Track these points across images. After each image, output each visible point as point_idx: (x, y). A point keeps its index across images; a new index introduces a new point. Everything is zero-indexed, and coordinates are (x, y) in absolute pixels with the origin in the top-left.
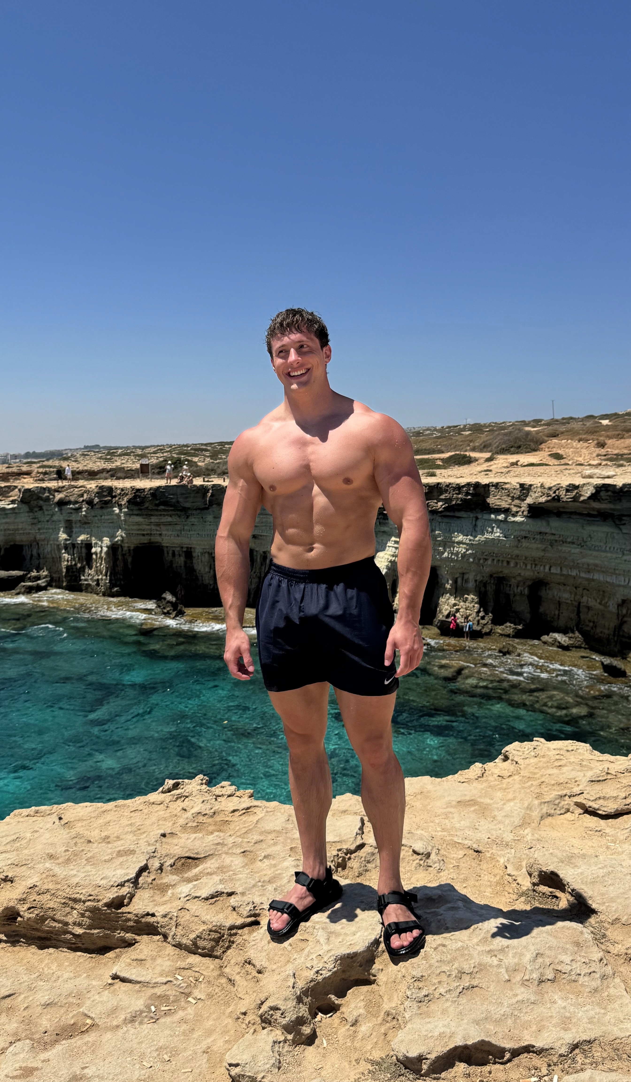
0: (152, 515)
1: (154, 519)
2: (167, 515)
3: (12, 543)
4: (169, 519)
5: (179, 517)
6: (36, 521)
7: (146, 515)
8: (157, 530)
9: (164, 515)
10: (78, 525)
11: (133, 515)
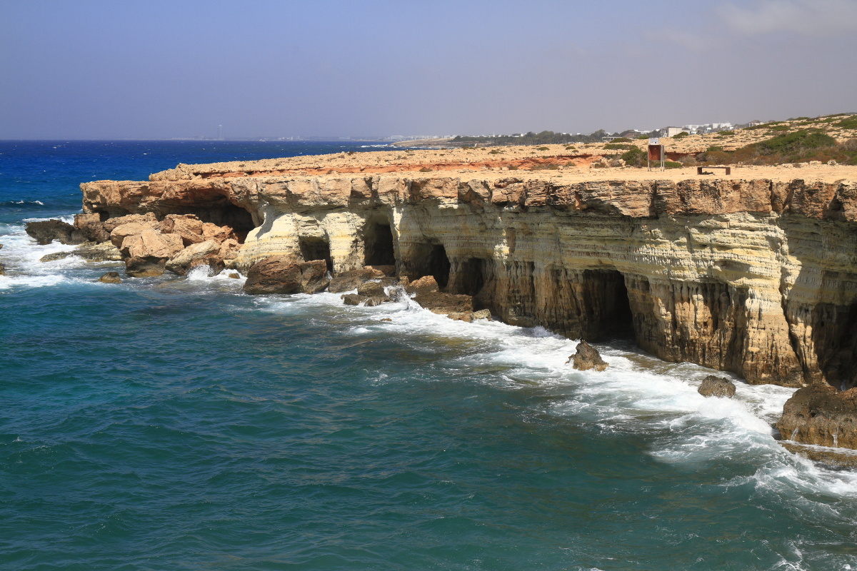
0: (587, 225)
1: (591, 231)
2: (607, 226)
3: (470, 256)
4: (610, 232)
5: (623, 229)
6: (483, 227)
7: (579, 225)
8: (604, 249)
9: (603, 226)
10: (521, 236)
11: (564, 223)
